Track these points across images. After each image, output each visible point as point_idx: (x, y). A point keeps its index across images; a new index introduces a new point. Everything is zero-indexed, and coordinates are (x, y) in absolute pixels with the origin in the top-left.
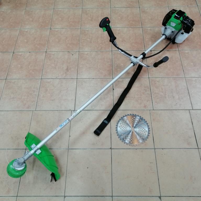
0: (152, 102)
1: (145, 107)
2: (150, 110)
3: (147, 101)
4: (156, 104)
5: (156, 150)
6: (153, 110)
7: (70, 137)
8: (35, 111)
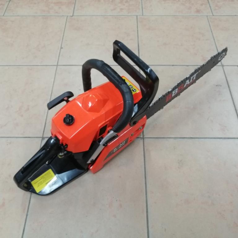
0: (210, 7)
1: (198, 11)
2: (207, 16)
3: (202, 5)
4: (217, 8)
5: (224, 67)
6: (213, 15)
7: (62, 49)
8: (3, 16)
